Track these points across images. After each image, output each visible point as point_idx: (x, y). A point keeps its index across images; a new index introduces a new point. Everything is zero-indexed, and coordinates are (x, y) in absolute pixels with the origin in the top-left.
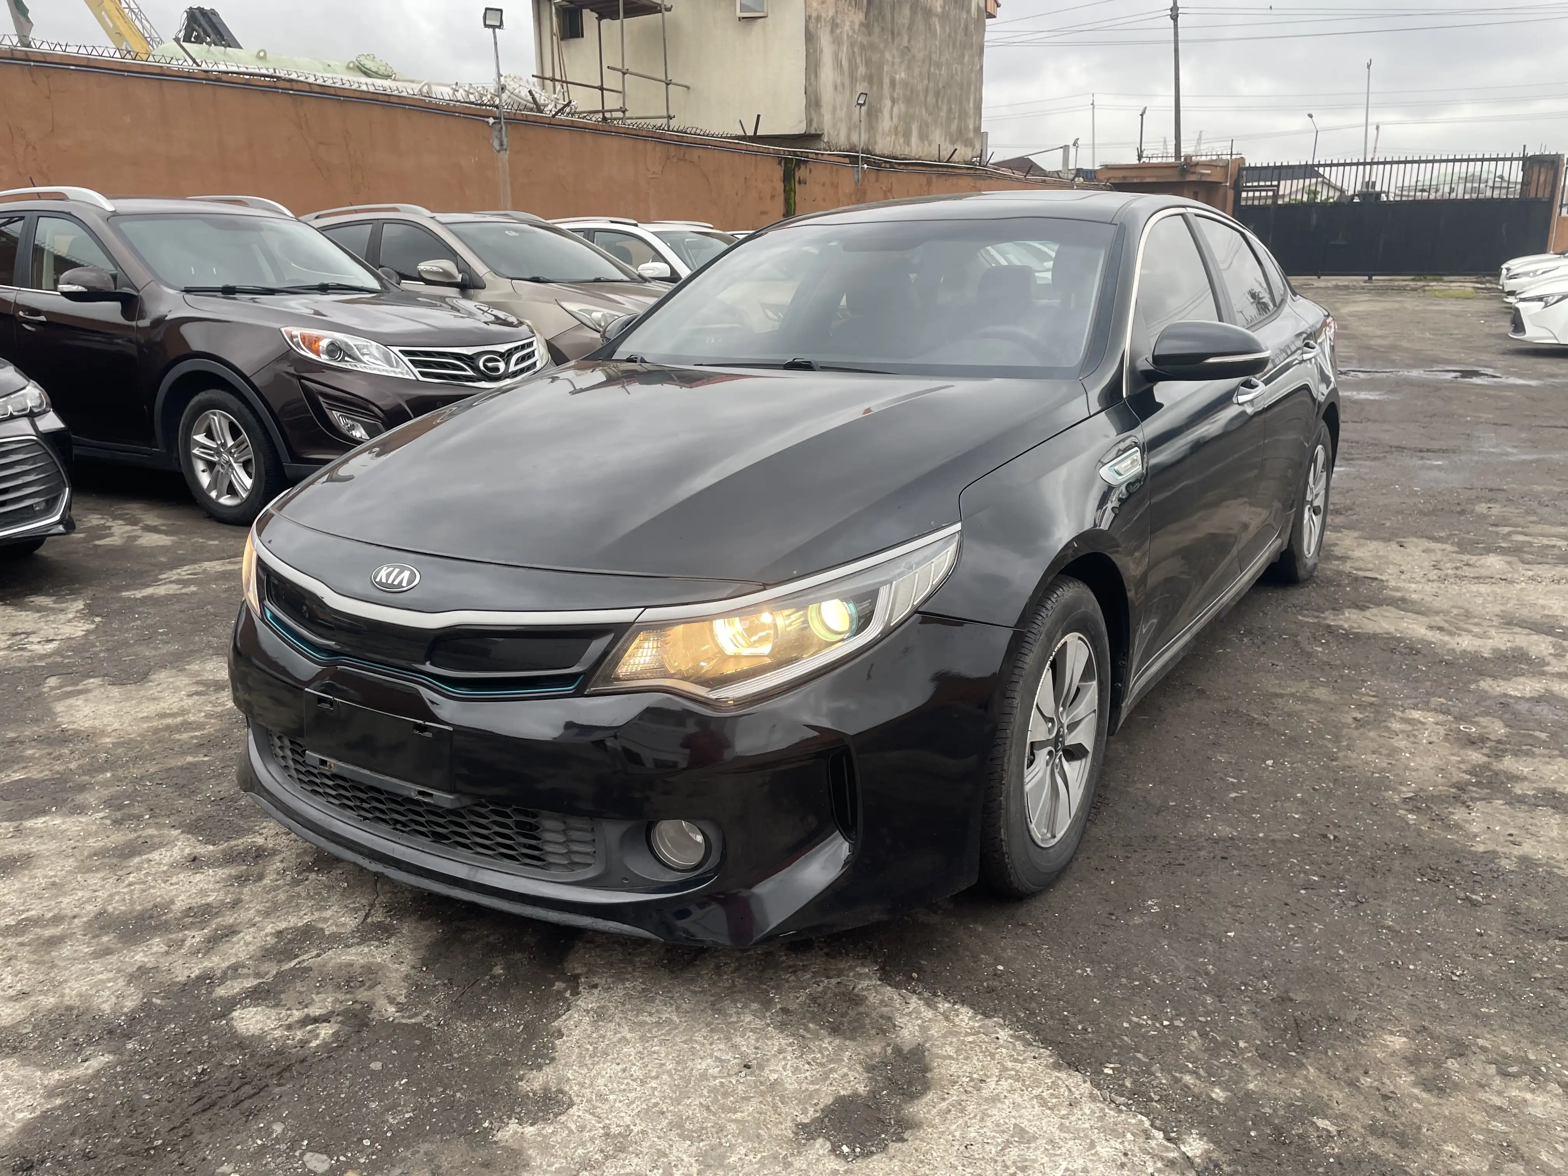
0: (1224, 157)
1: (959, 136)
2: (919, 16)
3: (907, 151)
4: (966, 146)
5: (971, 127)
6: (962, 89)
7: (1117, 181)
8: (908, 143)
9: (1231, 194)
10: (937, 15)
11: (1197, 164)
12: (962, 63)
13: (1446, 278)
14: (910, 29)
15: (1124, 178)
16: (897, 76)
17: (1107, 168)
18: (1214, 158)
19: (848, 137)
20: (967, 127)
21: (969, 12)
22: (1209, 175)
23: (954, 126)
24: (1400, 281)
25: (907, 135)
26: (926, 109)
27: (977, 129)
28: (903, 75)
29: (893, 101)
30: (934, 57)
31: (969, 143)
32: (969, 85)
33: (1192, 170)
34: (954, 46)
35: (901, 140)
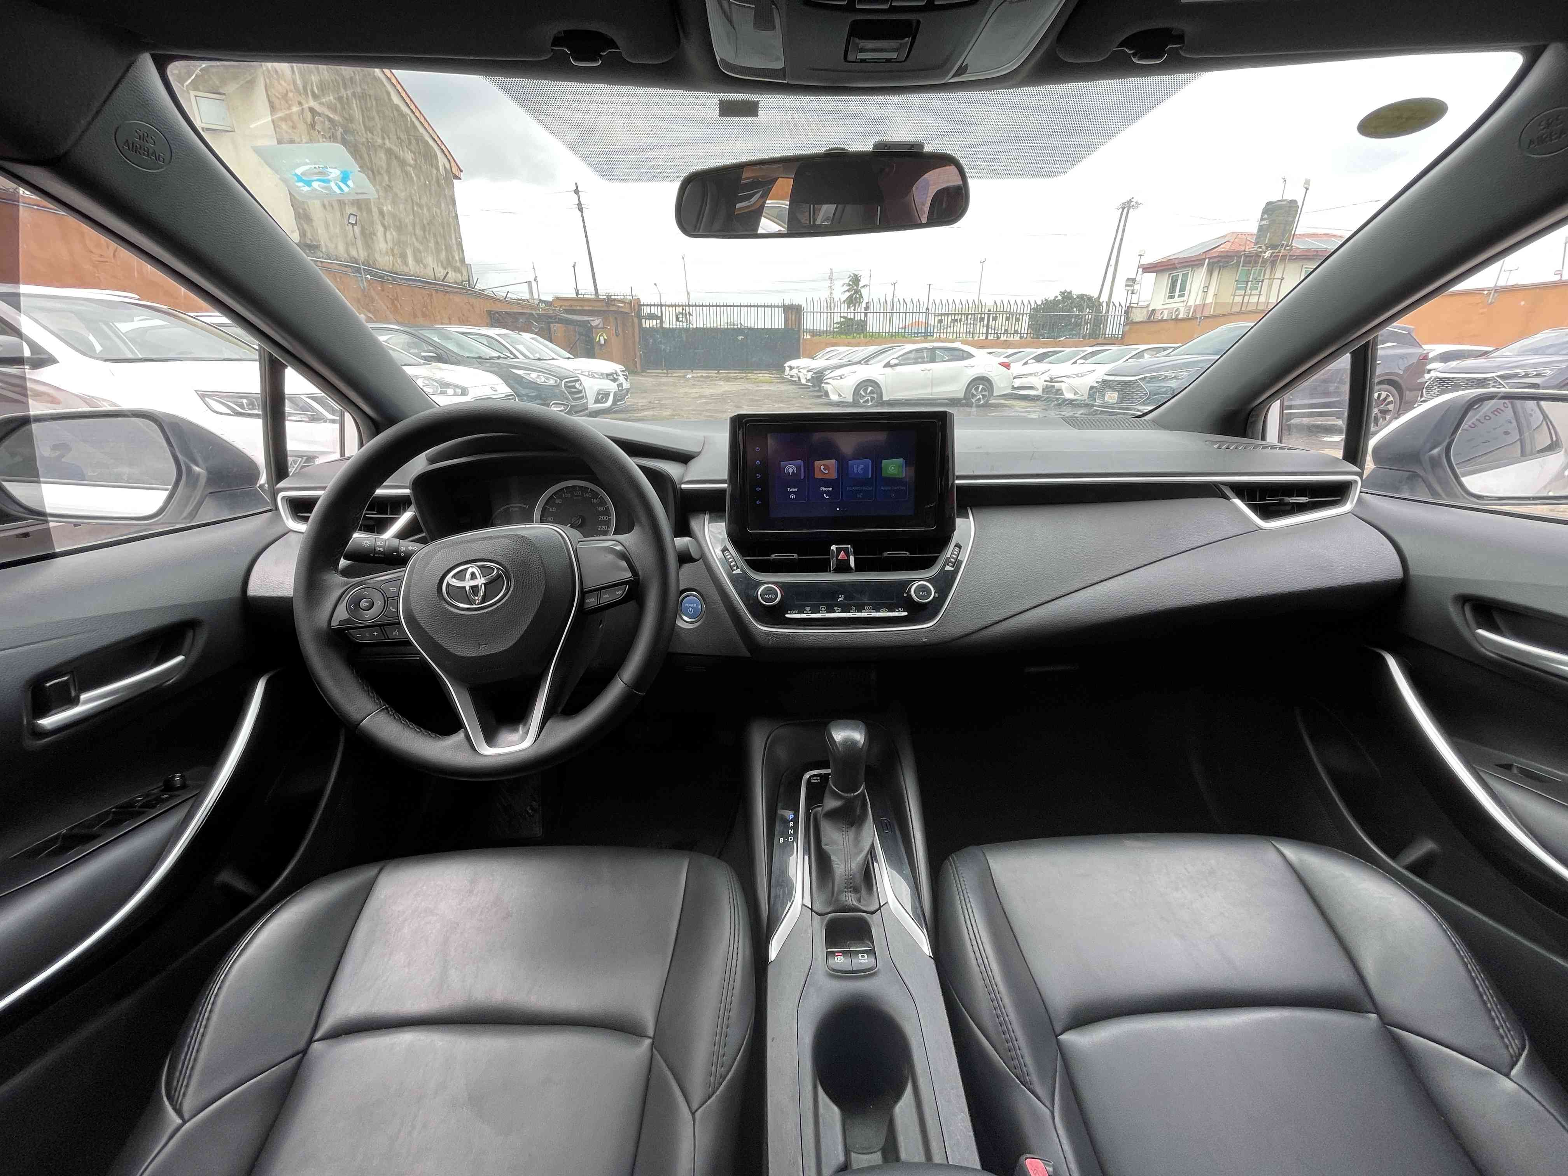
0: (628, 297)
1: (449, 263)
2: (395, 162)
3: (406, 270)
4: (455, 271)
5: (457, 258)
6: (443, 228)
7: (567, 308)
8: (406, 263)
9: (636, 320)
10: (410, 166)
11: (615, 300)
12: (440, 208)
13: (755, 372)
14: (388, 171)
15: (571, 306)
16: (385, 208)
17: (558, 299)
18: (623, 297)
19: (347, 251)
20: (453, 257)
21: (437, 169)
22: (622, 307)
23: (443, 255)
24: (734, 374)
25: (403, 256)
26: (417, 240)
27: (463, 260)
28: (390, 208)
29: (385, 228)
30: (416, 198)
31: (457, 270)
32: (449, 225)
33: (613, 303)
34: (431, 194)
35: (399, 261)
